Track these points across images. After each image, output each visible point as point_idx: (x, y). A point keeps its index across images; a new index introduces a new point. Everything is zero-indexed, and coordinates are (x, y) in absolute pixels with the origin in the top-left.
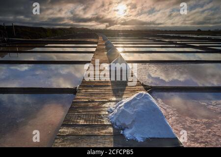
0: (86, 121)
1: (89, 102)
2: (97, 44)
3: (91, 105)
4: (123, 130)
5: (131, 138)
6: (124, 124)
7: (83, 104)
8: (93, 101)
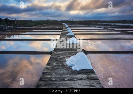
0: (56, 63)
1: (58, 57)
2: (62, 30)
3: (59, 58)
4: (72, 67)
5: (75, 69)
6: (72, 65)
7: (55, 58)
8: (59, 57)
